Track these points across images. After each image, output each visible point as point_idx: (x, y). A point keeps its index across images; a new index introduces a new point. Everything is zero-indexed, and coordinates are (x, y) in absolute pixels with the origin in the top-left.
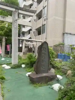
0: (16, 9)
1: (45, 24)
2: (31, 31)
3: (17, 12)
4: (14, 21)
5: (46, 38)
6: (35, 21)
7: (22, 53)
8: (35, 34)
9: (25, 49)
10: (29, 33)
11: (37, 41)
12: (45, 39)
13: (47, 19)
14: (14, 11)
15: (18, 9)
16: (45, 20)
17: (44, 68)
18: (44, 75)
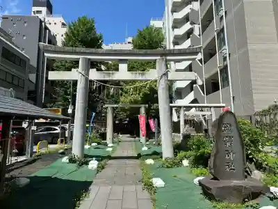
1: (227, 67)
2: (194, 85)
3: (165, 59)
6: (202, 64)
7: (181, 135)
11: (211, 107)
12: (232, 98)
13: (229, 55)
16: (225, 58)
17: (233, 168)
18: (235, 182)
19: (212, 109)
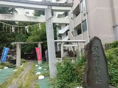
0: (48, 6)
1: (85, 20)
2: (68, 32)
3: (50, 9)
4: (48, 20)
5: (89, 36)
6: (72, 20)
7: (61, 59)
8: (75, 34)
9: (64, 53)
10: (67, 35)
11: (78, 42)
13: (87, 13)
14: (47, 8)
15: (51, 6)
16: (85, 15)
19: (79, 43)
